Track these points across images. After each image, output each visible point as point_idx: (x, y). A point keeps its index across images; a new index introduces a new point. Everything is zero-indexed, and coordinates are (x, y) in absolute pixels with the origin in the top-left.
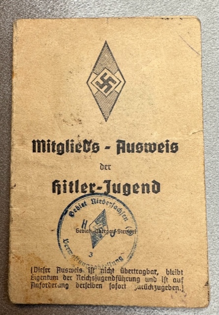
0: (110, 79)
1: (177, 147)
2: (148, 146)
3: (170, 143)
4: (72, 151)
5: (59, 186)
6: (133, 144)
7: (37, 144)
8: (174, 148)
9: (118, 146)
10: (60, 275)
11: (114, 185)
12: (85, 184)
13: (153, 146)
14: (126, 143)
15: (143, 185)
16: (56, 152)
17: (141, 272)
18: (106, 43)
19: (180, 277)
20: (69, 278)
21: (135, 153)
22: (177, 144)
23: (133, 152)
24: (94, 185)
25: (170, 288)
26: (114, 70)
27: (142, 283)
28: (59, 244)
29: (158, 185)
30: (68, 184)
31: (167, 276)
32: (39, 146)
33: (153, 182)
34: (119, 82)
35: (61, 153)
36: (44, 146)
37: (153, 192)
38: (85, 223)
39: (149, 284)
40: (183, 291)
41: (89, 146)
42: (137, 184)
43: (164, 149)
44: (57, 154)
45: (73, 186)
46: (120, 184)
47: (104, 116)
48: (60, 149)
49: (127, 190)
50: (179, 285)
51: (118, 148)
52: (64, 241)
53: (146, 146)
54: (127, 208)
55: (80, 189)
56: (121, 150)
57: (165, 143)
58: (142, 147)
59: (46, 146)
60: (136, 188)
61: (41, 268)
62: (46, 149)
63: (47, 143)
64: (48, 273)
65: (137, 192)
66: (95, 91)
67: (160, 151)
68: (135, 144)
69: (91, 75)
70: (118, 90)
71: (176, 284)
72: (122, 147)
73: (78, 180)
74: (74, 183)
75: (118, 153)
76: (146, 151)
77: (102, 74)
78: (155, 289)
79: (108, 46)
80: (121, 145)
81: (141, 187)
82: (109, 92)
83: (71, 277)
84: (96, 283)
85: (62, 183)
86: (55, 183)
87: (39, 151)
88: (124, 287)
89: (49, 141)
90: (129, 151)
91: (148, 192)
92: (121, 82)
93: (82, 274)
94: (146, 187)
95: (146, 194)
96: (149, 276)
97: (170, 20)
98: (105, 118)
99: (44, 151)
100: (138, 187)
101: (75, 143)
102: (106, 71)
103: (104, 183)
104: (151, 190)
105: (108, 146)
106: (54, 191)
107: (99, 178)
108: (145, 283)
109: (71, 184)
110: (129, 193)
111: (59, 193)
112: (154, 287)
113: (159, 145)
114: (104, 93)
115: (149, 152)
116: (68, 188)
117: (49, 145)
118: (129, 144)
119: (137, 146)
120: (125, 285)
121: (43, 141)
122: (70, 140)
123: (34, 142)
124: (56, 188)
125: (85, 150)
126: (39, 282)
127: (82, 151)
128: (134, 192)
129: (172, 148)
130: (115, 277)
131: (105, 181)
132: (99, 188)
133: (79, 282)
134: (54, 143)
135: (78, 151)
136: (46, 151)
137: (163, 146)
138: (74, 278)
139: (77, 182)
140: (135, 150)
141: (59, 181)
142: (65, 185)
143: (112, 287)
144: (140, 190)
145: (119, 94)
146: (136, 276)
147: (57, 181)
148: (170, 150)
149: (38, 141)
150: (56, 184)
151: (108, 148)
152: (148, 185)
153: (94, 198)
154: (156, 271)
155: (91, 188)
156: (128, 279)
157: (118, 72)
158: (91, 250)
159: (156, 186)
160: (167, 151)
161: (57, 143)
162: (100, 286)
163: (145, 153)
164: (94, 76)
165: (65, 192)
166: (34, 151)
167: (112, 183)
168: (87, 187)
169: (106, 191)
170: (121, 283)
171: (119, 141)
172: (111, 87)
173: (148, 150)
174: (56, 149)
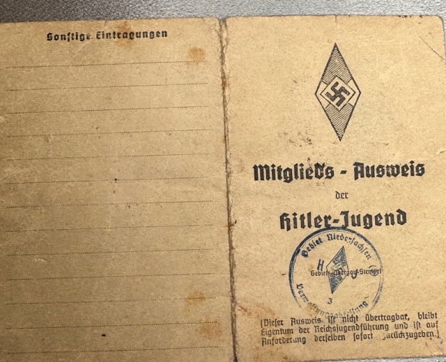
0: (342, 89)
1: (423, 169)
2: (390, 169)
3: (415, 165)
4: (302, 178)
5: (288, 220)
6: (373, 167)
7: (259, 170)
8: (420, 170)
9: (356, 170)
10: (296, 326)
11: (353, 217)
12: (319, 217)
13: (395, 169)
14: (365, 166)
15: (386, 215)
16: (283, 180)
17: (389, 318)
18: (335, 46)
19: (434, 321)
20: (306, 331)
21: (376, 178)
22: (423, 165)
23: (373, 176)
24: (330, 218)
25: (423, 334)
26: (347, 78)
27: (392, 330)
28: (292, 290)
29: (404, 214)
30: (298, 217)
31: (419, 320)
32: (262, 172)
33: (397, 211)
34: (353, 93)
35: (288, 180)
36: (268, 172)
37: (398, 223)
38: (321, 263)
39: (399, 331)
40: (438, 337)
41: (322, 171)
42: (379, 215)
43: (409, 172)
44: (285, 181)
45: (305, 220)
46: (359, 215)
47: (338, 134)
48: (288, 175)
49: (368, 222)
50: (434, 330)
51: (356, 171)
52: (298, 286)
53: (388, 169)
54: (370, 243)
55: (313, 223)
56: (359, 175)
57: (409, 165)
58: (383, 171)
59: (271, 172)
60: (379, 219)
61: (272, 320)
62: (271, 176)
63: (271, 168)
64: (281, 327)
65: (380, 224)
66: (325, 104)
67: (405, 174)
68: (376, 168)
69: (320, 84)
70: (352, 102)
71: (430, 330)
72: (360, 171)
73: (310, 213)
74: (306, 216)
75: (356, 178)
76: (388, 175)
77: (333, 83)
78: (406, 337)
79: (338, 50)
80: (359, 169)
81: (384, 218)
82: (342, 105)
83: (308, 329)
84: (337, 334)
85: (291, 217)
86: (283, 218)
87: (262, 179)
88: (370, 337)
89: (273, 166)
90: (368, 176)
91: (393, 223)
92: (355, 93)
93: (321, 325)
94: (390, 218)
95: (391, 225)
96: (400, 322)
97: (408, 17)
98: (339, 137)
99: (268, 178)
100: (381, 218)
101: (305, 167)
102: (337, 80)
103: (341, 214)
104: (396, 221)
105: (344, 170)
106: (282, 227)
107: (334, 209)
108: (395, 330)
109: (302, 217)
110: (371, 226)
111: (289, 229)
112: (405, 335)
113: (403, 168)
114: (337, 106)
115: (392, 176)
116: (299, 222)
117: (273, 171)
118: (368, 167)
119: (378, 169)
120: (372, 334)
121: (266, 166)
122: (299, 164)
123: (255, 167)
124: (285, 222)
125: (317, 176)
126: (271, 338)
127: (314, 178)
128: (376, 224)
129: (417, 170)
130: (360, 325)
131: (342, 213)
132: (336, 221)
133: (318, 334)
134: (280, 169)
135: (309, 177)
136: (271, 179)
137: (408, 169)
138: (312, 330)
139: (309, 214)
140: (376, 174)
141: (288, 215)
142: (295, 219)
143: (356, 337)
144: (383, 221)
145: (354, 108)
146: (384, 323)
147: (285, 215)
148: (415, 173)
149: (260, 166)
150: (285, 218)
151: (343, 172)
152: (392, 215)
153: (331, 233)
154: (406, 315)
155: (326, 222)
156: (375, 327)
157: (352, 81)
158: (331, 296)
159: (401, 216)
160: (412, 174)
161: (284, 168)
162: (343, 338)
163: (388, 178)
164: (323, 86)
165: (295, 227)
166: (256, 179)
167: (350, 215)
168: (321, 220)
169: (344, 224)
170: (368, 332)
171: (356, 164)
172: (345, 99)
173: (391, 173)
174: (282, 175)
